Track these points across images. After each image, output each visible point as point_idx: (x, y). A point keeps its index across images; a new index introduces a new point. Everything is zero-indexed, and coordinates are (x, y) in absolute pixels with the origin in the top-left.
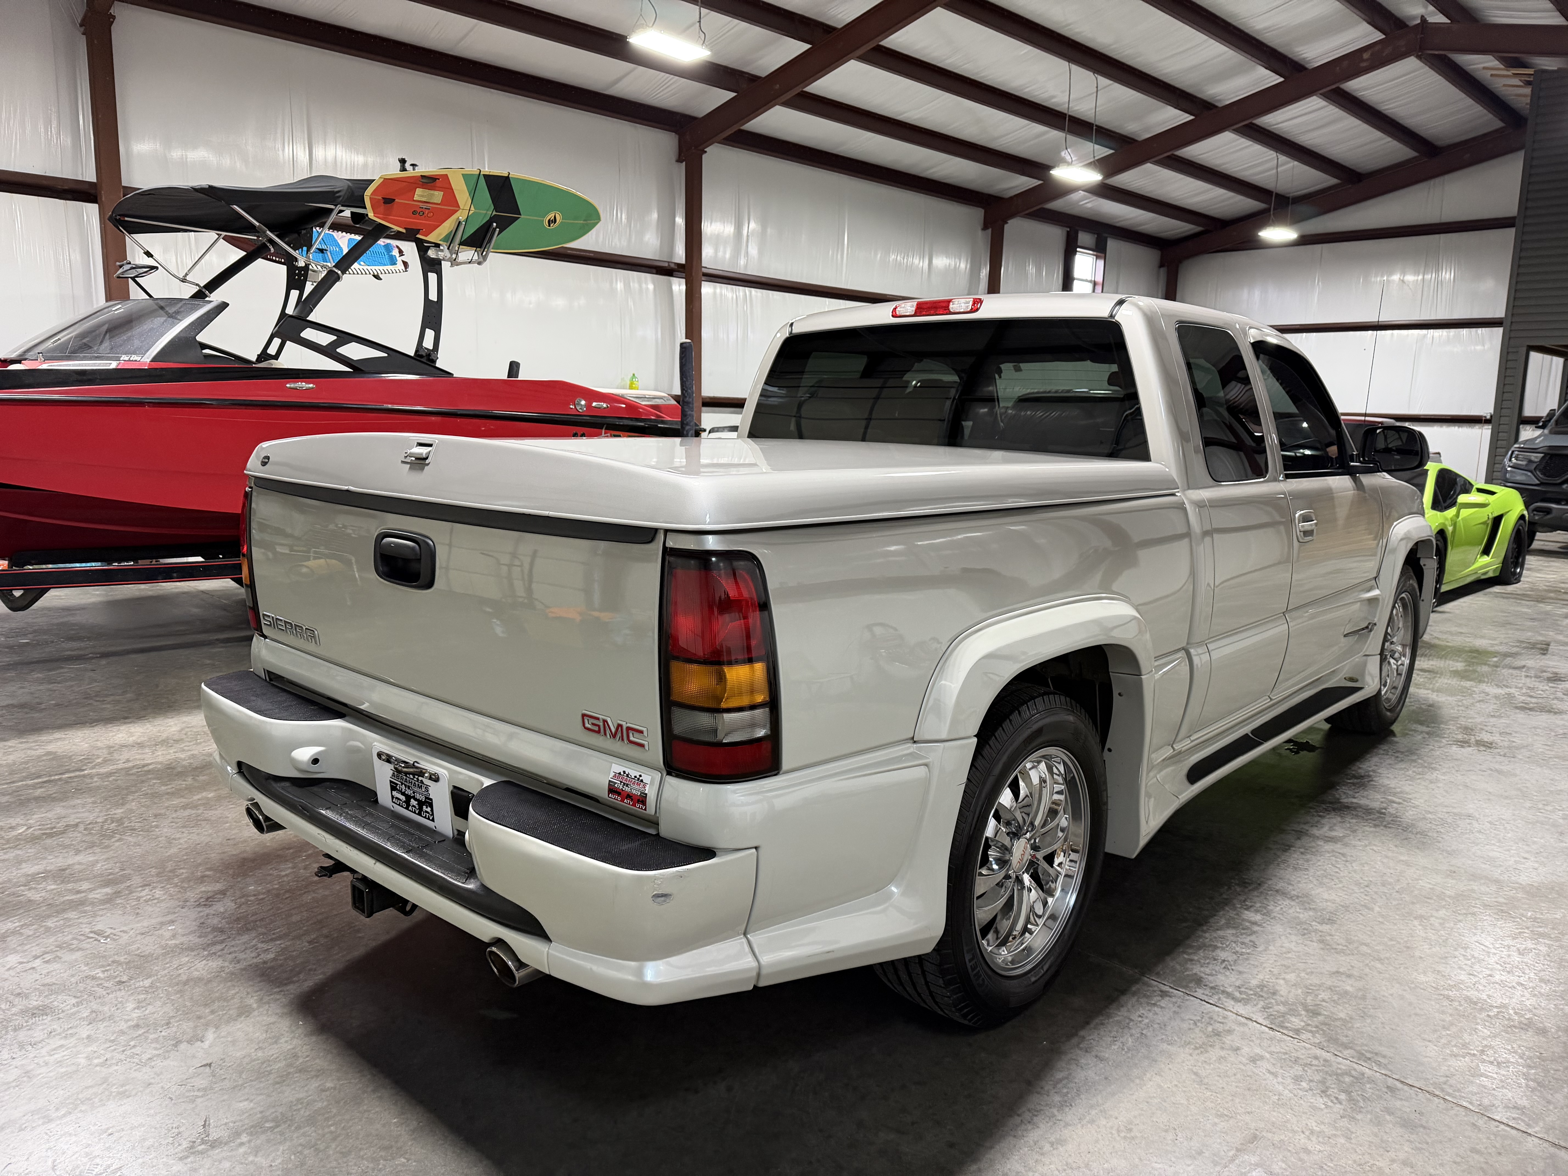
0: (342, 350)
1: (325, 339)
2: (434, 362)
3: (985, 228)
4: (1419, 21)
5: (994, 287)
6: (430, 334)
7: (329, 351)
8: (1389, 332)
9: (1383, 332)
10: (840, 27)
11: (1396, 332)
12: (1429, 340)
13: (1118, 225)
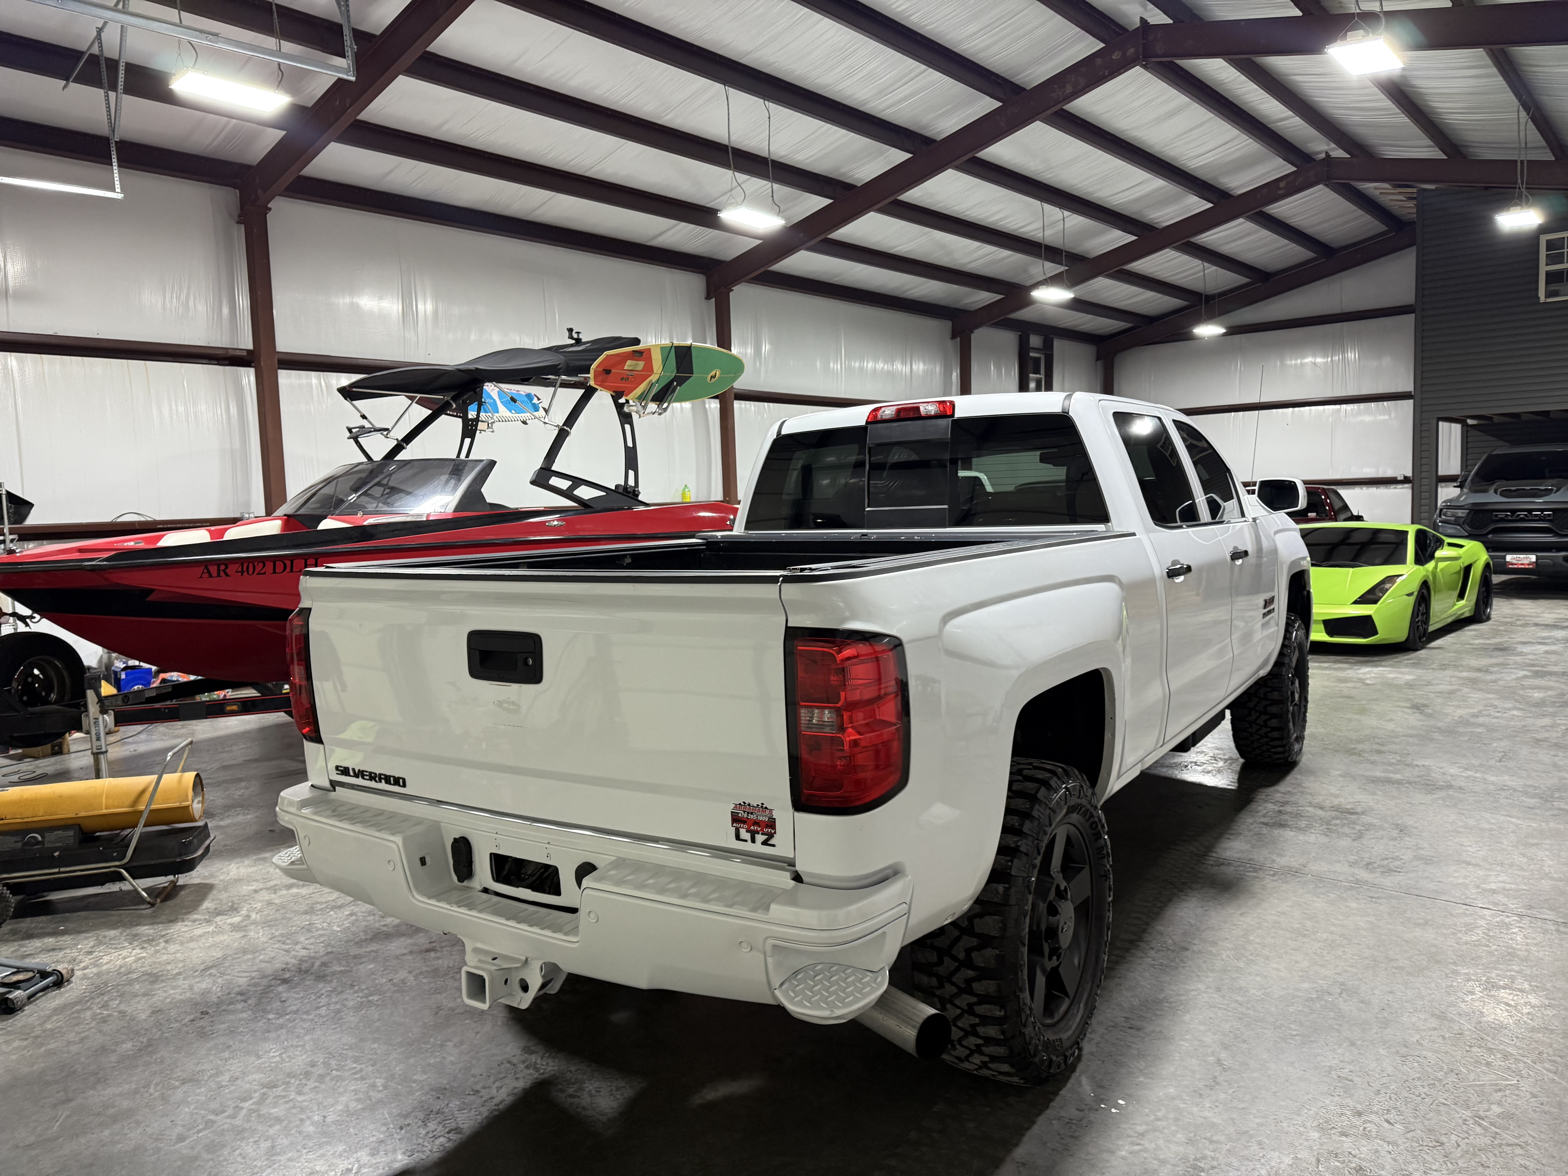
0: (577, 492)
1: (564, 484)
2: (638, 496)
3: (953, 337)
4: (1323, 155)
5: (965, 389)
6: (631, 473)
7: (567, 494)
8: (1307, 408)
9: (1302, 409)
10: (859, 185)
11: (1313, 408)
12: (1343, 414)
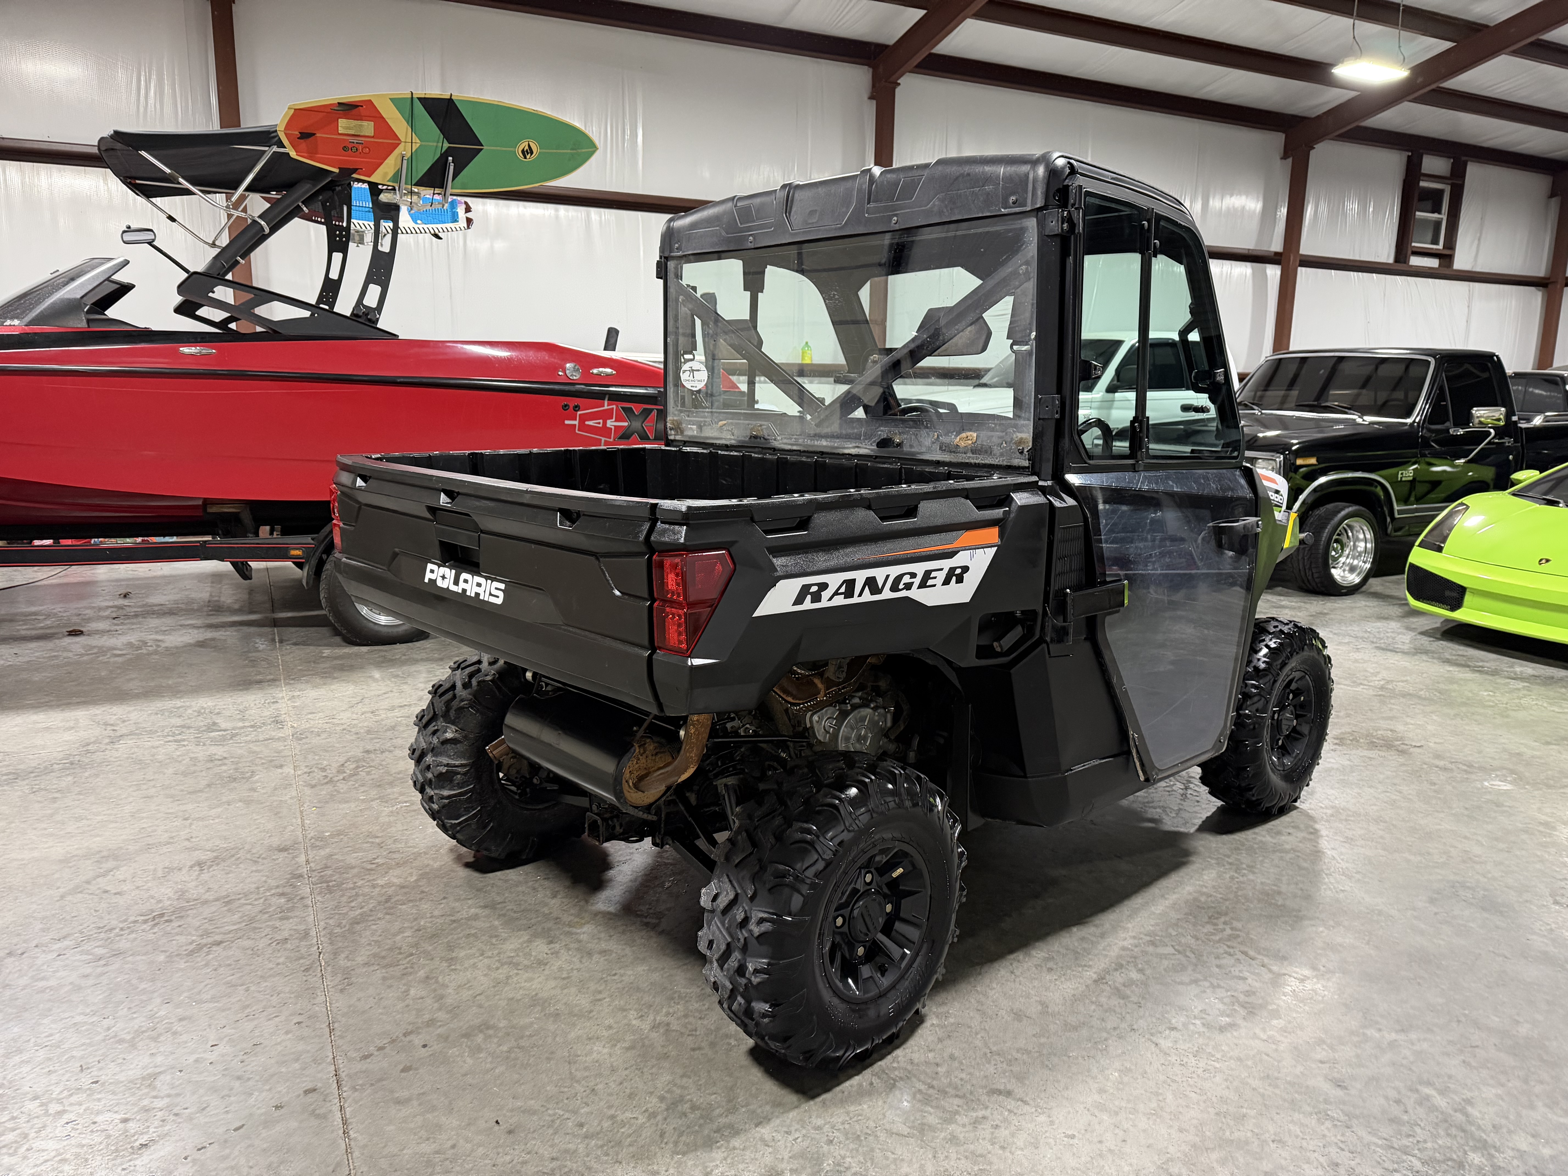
0: (259, 310)
1: (238, 298)
2: (375, 321)
3: (1285, 157)
6: (374, 291)
13: (1485, 145)
